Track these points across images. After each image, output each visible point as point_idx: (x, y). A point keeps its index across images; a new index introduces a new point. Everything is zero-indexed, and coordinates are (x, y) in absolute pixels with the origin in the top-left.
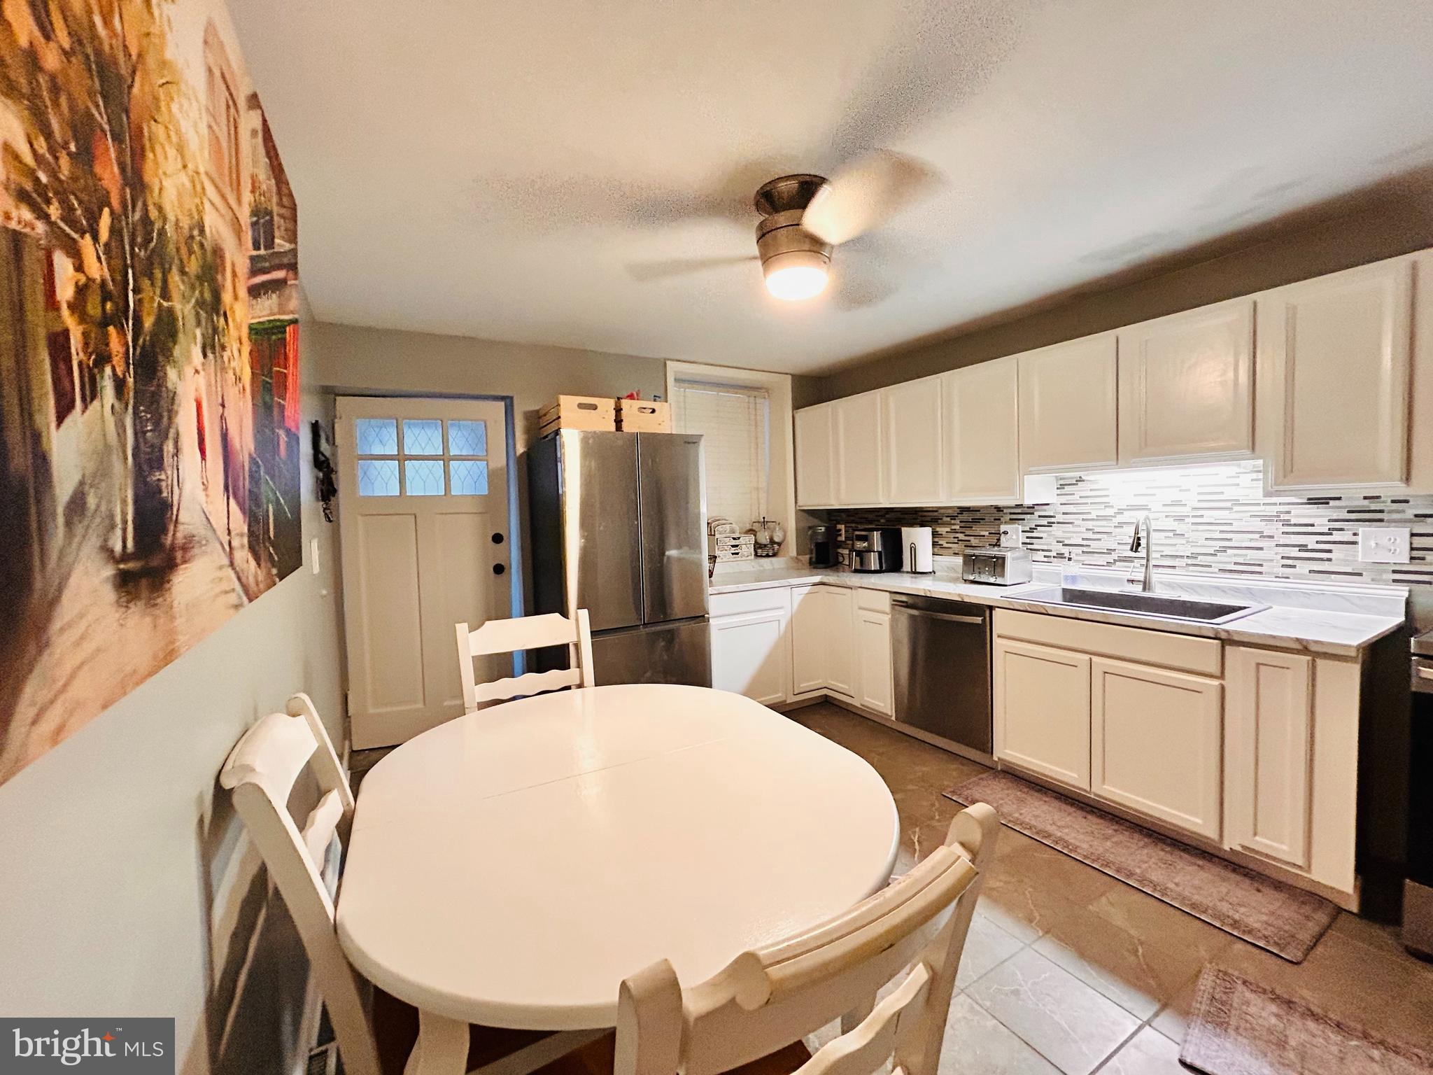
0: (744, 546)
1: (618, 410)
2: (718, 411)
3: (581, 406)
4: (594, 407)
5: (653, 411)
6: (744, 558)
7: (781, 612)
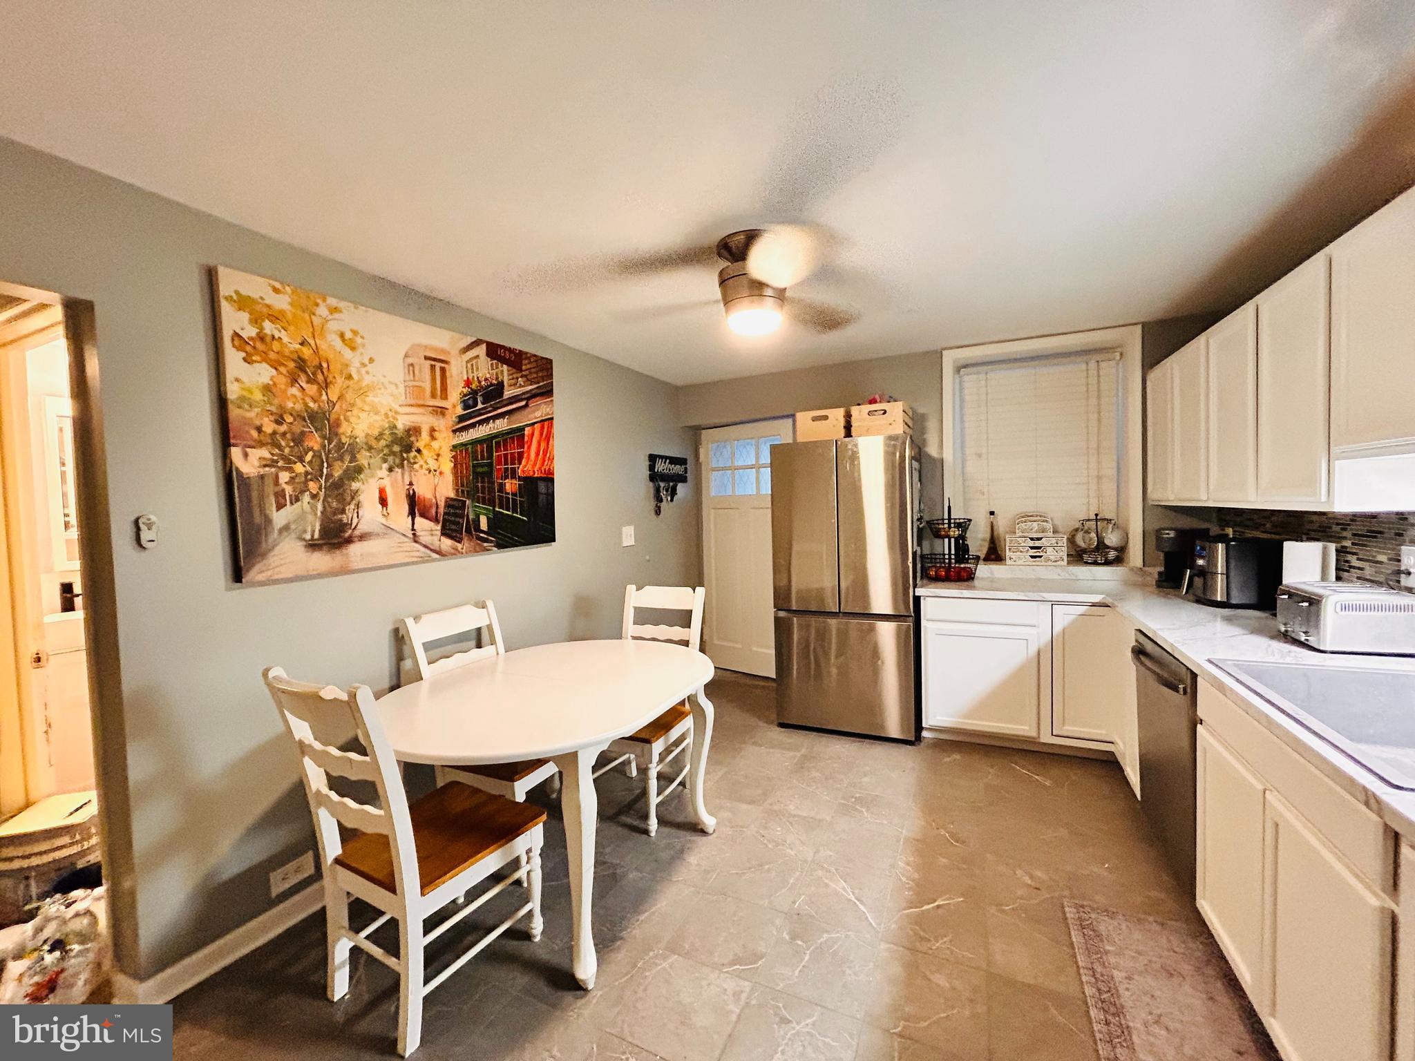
0: (1050, 550)
1: (848, 416)
2: (1035, 389)
3: (815, 419)
4: (826, 418)
5: (885, 412)
6: (1050, 563)
7: (1033, 631)
